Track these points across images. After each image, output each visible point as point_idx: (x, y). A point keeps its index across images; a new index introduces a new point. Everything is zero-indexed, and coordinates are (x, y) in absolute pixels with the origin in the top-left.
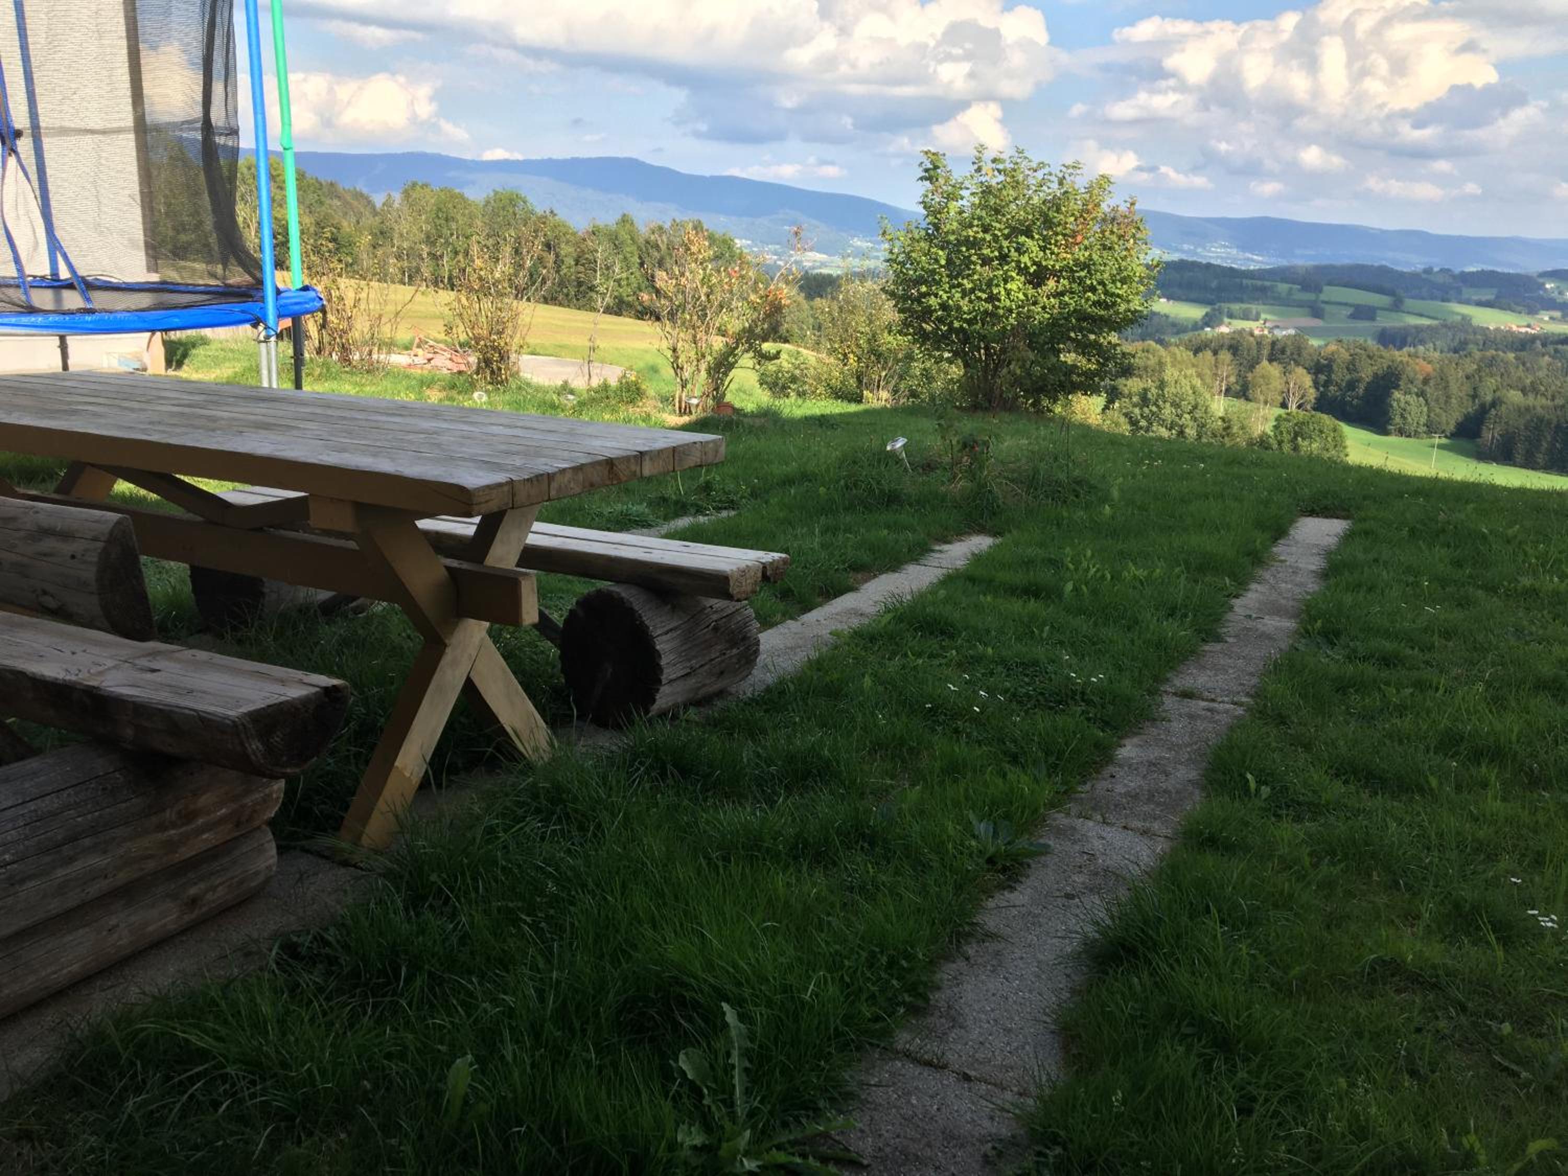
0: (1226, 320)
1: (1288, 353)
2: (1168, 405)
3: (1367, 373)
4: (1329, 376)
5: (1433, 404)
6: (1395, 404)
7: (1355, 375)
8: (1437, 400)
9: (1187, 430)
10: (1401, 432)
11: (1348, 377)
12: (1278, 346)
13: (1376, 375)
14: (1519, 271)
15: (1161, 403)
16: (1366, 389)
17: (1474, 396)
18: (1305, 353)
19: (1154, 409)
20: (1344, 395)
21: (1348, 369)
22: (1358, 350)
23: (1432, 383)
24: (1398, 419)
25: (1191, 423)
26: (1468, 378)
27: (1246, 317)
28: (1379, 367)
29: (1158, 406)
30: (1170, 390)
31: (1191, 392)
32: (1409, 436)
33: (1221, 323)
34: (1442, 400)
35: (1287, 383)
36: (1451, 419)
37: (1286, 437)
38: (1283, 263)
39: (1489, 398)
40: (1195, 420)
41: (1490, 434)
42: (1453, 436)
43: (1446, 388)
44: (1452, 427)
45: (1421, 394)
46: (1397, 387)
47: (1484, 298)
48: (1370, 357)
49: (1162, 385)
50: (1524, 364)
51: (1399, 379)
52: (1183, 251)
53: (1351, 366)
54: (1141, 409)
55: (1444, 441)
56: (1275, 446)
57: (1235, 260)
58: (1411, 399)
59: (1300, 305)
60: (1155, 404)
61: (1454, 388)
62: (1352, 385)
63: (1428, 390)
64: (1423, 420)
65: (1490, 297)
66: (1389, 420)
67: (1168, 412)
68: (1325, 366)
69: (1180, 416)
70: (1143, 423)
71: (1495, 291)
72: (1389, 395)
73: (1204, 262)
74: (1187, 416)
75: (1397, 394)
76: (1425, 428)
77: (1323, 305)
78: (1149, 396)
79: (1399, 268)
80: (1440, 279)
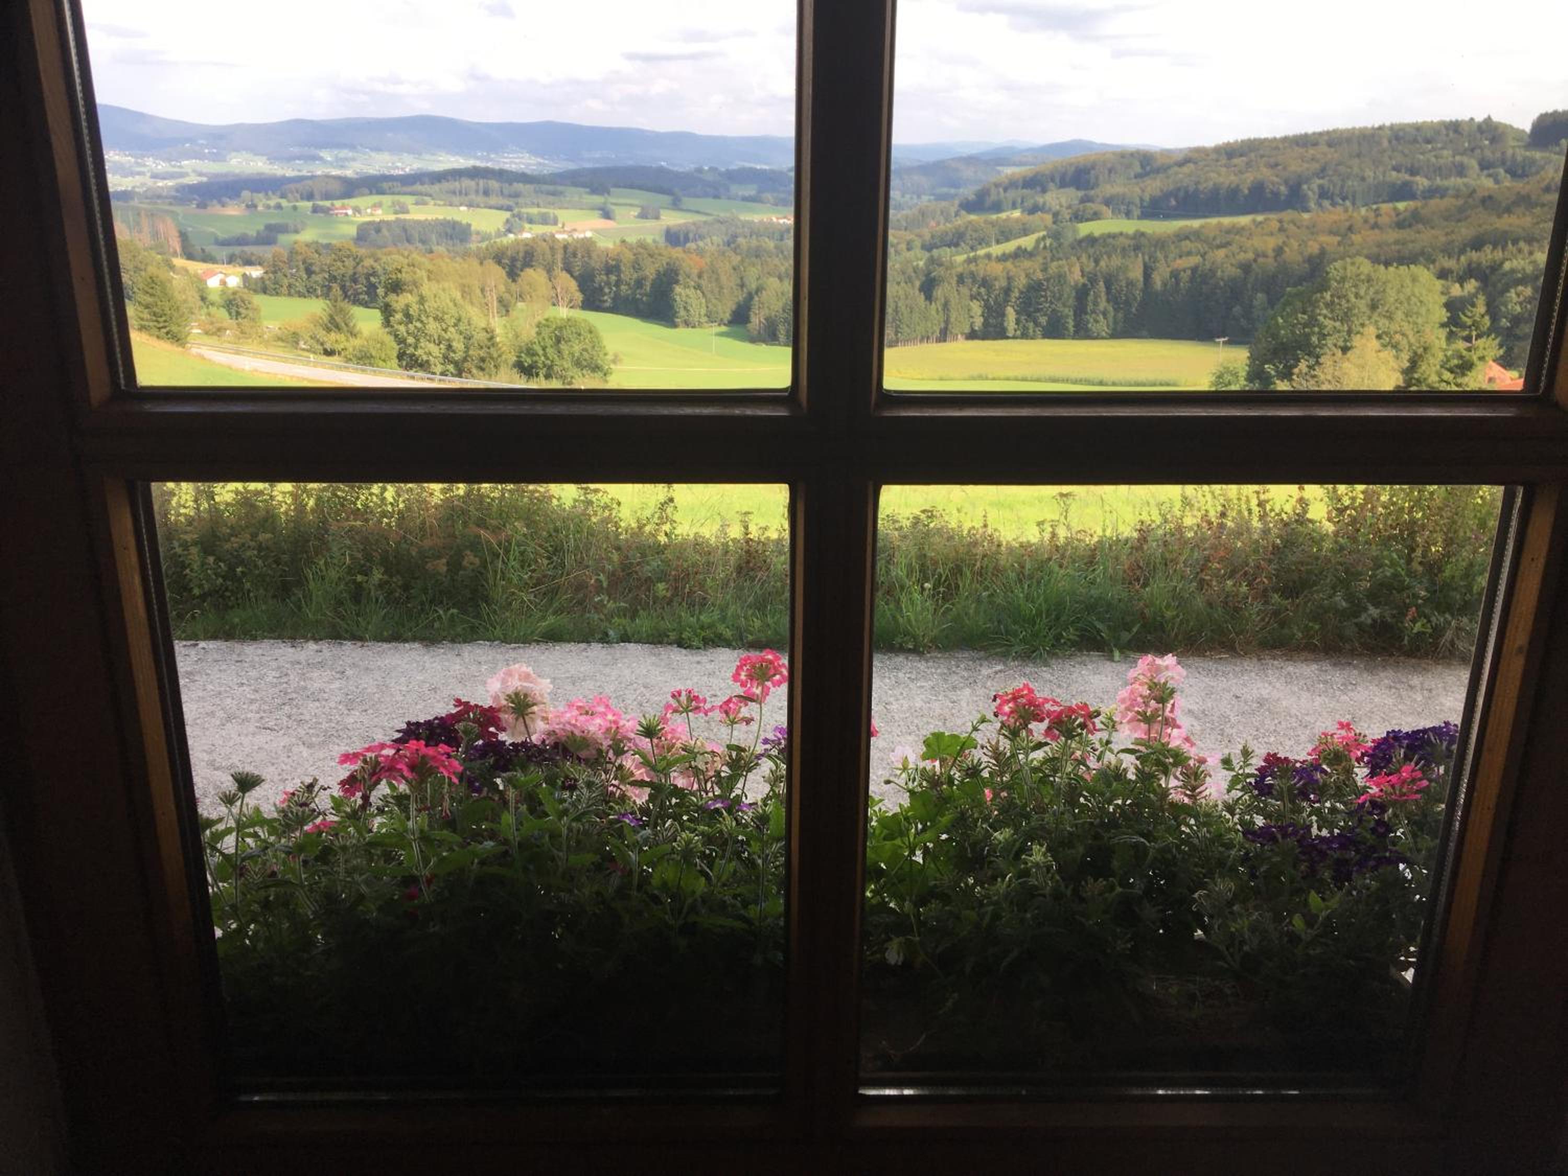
0: (527, 226)
1: (579, 256)
2: (431, 319)
3: (650, 271)
4: (618, 276)
5: (709, 295)
6: (678, 298)
7: (640, 273)
8: (712, 292)
9: (454, 344)
10: (687, 324)
11: (635, 276)
12: (570, 250)
13: (658, 272)
14: (775, 167)
15: (424, 318)
16: (652, 285)
17: (742, 286)
18: (594, 256)
19: (419, 325)
20: (634, 294)
21: (634, 267)
22: (642, 251)
23: (705, 276)
24: (682, 313)
25: (457, 336)
26: (734, 269)
27: (545, 220)
28: (660, 264)
29: (422, 322)
30: (430, 305)
31: (451, 305)
32: (694, 327)
33: (522, 230)
34: (716, 290)
35: (554, 288)
36: (726, 309)
37: (549, 342)
38: (572, 166)
39: (754, 286)
40: (461, 333)
41: (756, 320)
42: (730, 323)
43: (717, 280)
44: (727, 316)
45: (698, 287)
46: (677, 282)
47: (747, 194)
48: (651, 256)
49: (422, 300)
50: (782, 252)
51: (677, 275)
52: (477, 158)
53: (636, 266)
54: (406, 325)
55: (724, 329)
56: (541, 352)
57: (528, 165)
58: (691, 292)
59: (593, 208)
60: (419, 320)
61: (724, 279)
62: (639, 283)
63: (703, 283)
64: (703, 311)
65: (753, 193)
66: (675, 314)
67: (433, 327)
68: (613, 267)
69: (445, 331)
70: (411, 340)
71: (755, 186)
72: (672, 290)
73: (497, 167)
74: (452, 329)
75: (678, 289)
76: (706, 319)
77: (613, 207)
78: (411, 312)
79: (676, 169)
80: (710, 177)
